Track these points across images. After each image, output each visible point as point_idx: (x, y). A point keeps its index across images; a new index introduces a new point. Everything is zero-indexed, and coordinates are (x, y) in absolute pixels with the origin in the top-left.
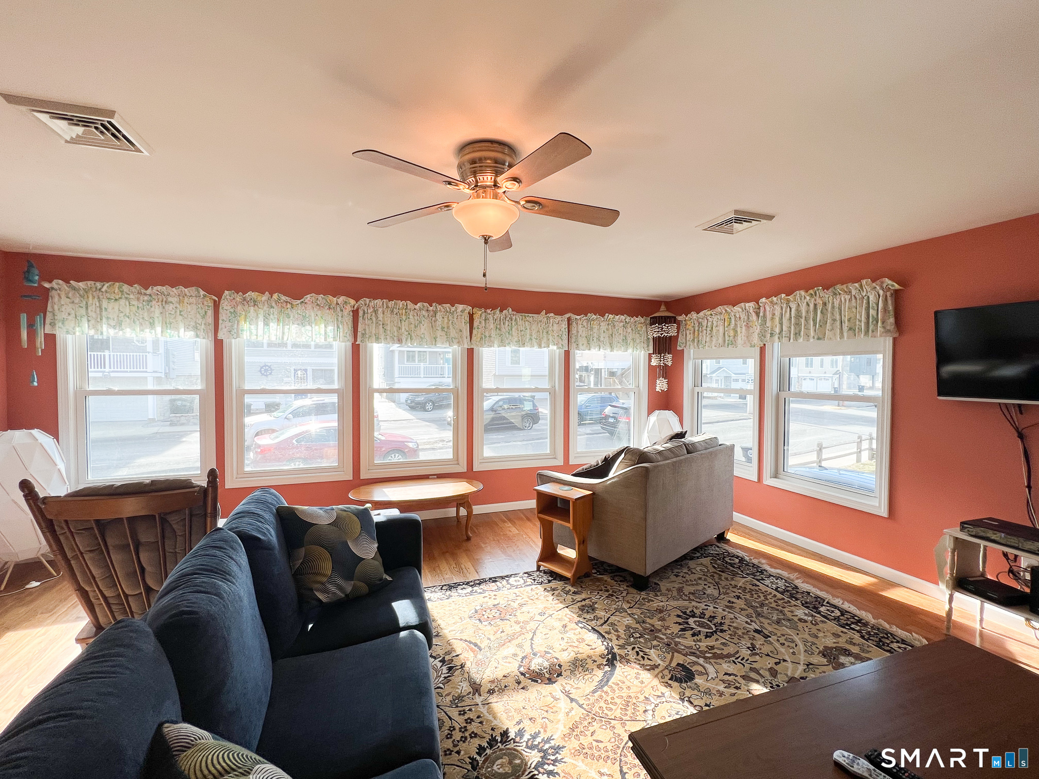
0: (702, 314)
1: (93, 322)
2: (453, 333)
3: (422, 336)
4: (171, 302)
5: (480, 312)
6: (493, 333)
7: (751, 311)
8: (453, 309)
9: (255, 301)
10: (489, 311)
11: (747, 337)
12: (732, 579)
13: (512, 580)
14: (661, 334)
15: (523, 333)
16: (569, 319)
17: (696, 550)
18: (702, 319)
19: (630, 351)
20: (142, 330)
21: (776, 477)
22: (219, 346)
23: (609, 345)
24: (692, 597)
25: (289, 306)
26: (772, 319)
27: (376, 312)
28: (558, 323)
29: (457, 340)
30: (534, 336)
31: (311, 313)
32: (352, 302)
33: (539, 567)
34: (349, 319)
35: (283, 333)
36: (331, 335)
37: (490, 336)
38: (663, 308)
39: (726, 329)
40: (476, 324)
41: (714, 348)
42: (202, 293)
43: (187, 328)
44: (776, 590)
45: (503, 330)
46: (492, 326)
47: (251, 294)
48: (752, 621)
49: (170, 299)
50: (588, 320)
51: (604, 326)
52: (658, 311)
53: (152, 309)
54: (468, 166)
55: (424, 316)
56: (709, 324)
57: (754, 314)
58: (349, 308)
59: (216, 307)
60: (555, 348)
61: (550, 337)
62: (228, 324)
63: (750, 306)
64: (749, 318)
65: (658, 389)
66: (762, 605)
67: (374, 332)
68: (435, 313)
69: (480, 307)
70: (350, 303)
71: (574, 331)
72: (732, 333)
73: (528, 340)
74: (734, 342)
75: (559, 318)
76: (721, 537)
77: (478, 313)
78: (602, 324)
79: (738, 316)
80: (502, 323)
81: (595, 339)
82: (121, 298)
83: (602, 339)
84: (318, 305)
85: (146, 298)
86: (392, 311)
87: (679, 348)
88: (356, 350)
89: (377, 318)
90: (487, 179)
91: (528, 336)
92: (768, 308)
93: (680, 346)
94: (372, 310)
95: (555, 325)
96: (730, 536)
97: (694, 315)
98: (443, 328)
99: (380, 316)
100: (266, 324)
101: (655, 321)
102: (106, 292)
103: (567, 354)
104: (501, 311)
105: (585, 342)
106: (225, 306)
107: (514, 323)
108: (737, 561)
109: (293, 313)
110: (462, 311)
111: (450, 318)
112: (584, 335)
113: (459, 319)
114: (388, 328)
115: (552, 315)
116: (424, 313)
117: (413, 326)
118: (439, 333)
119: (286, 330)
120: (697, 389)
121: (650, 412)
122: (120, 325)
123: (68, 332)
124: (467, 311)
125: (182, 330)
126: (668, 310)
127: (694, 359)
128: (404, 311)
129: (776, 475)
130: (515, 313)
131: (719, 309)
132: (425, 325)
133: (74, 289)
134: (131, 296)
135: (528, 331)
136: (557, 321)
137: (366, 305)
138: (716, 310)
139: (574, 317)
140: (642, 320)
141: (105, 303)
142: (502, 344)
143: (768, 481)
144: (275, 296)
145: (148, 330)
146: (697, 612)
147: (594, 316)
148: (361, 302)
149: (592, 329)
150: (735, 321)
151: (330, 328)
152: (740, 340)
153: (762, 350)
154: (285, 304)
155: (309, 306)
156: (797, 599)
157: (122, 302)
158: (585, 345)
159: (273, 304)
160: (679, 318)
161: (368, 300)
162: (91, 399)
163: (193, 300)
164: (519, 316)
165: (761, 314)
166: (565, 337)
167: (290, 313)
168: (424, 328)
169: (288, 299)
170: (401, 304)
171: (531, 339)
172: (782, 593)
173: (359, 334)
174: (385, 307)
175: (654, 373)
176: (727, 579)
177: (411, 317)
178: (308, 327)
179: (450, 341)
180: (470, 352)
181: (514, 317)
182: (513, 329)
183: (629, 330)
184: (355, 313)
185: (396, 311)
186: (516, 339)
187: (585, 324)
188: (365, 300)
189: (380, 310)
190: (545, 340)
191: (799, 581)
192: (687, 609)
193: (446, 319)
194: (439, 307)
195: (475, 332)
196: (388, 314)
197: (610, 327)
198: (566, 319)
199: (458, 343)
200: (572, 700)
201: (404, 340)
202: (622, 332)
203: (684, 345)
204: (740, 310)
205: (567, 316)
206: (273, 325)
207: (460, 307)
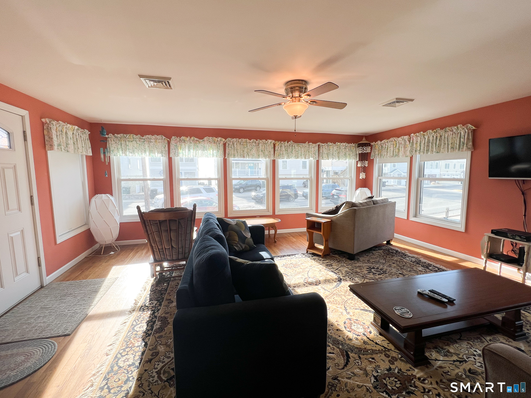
0: (383, 142)
1: (124, 151)
2: (267, 153)
3: (253, 154)
4: (152, 142)
5: (278, 143)
6: (284, 152)
7: (407, 140)
8: (267, 142)
9: (184, 141)
10: (282, 142)
11: (404, 152)
12: (392, 257)
13: (296, 256)
14: (363, 152)
15: (297, 152)
16: (319, 145)
17: (376, 247)
18: (383, 144)
19: (347, 160)
20: (142, 154)
21: (415, 217)
22: (170, 159)
23: (337, 157)
24: (373, 263)
25: (198, 142)
26: (416, 143)
27: (233, 144)
28: (313, 147)
29: (268, 156)
30: (303, 153)
31: (207, 145)
32: (224, 140)
33: (307, 252)
34: (222, 148)
36: (215, 154)
37: (283, 154)
38: (364, 139)
39: (394, 149)
40: (276, 148)
41: (388, 158)
42: (164, 137)
43: (158, 153)
44: (411, 261)
45: (289, 151)
46: (284, 149)
47: (183, 138)
48: (398, 271)
49: (152, 140)
50: (328, 146)
51: (335, 148)
52: (361, 140)
53: (145, 145)
54: (289, 90)
56: (386, 146)
58: (222, 143)
59: (169, 143)
60: (312, 159)
61: (310, 154)
62: (174, 151)
63: (406, 137)
64: (405, 143)
65: (361, 178)
66: (404, 266)
67: (233, 153)
68: (259, 144)
69: (278, 140)
70: (222, 140)
71: (321, 151)
72: (397, 151)
74: (398, 155)
75: (314, 145)
76: (388, 243)
78: (334, 147)
79: (400, 142)
80: (288, 148)
81: (331, 154)
83: (334, 154)
84: (209, 141)
85: (143, 140)
86: (240, 144)
87: (371, 158)
88: (225, 161)
89: (234, 147)
90: (297, 94)
91: (300, 154)
92: (414, 138)
93: (372, 157)
94: (232, 143)
95: (312, 148)
96: (392, 243)
97: (379, 142)
98: (262, 151)
99: (235, 146)
100: (189, 150)
101: (360, 145)
102: (128, 138)
103: (318, 162)
104: (288, 142)
105: (326, 156)
106: (173, 143)
107: (293, 147)
108: (395, 251)
109: (199, 145)
110: (271, 143)
111: (265, 146)
112: (326, 152)
113: (269, 147)
114: (239, 151)
115: (311, 143)
116: (254, 144)
117: (249, 150)
118: (260, 153)
119: (197, 153)
120: (380, 178)
121: (357, 189)
122: (134, 152)
123: (115, 155)
124: (272, 143)
125: (156, 154)
126: (366, 140)
127: (378, 163)
128: (245, 143)
130: (294, 143)
131: (391, 139)
132: (255, 149)
133: (116, 137)
134: (137, 140)
135: (300, 151)
136: (313, 146)
137: (229, 141)
139: (321, 144)
140: (354, 145)
141: (127, 143)
142: (288, 157)
143: (412, 219)
144: (192, 138)
145: (144, 154)
146: (376, 267)
147: (331, 144)
148: (227, 140)
149: (329, 150)
150: (399, 145)
151: (215, 151)
152: (401, 153)
153: (411, 158)
154: (196, 141)
155: (206, 142)
156: (419, 264)
157: (134, 142)
159: (192, 142)
160: (372, 144)
161: (230, 139)
162: (123, 182)
163: (160, 141)
164: (296, 145)
165: (411, 141)
166: (317, 154)
168: (254, 151)
169: (198, 139)
170: (244, 140)
172: (413, 262)
173: (227, 154)
174: (237, 142)
175: (358, 170)
176: (389, 257)
177: (248, 146)
178: (206, 151)
179: (265, 156)
180: (274, 161)
181: (294, 145)
182: (293, 151)
183: (347, 150)
184: (225, 145)
185: (242, 143)
186: (294, 155)
187: (326, 147)
189: (235, 143)
190: (307, 155)
191: (422, 258)
192: (371, 266)
193: (263, 146)
194: (260, 141)
195: (276, 152)
196: (238, 145)
197: (338, 148)
200: (325, 290)
201: (245, 156)
202: (344, 151)
203: (374, 156)
204: (402, 140)
206: (192, 151)
207: (270, 141)
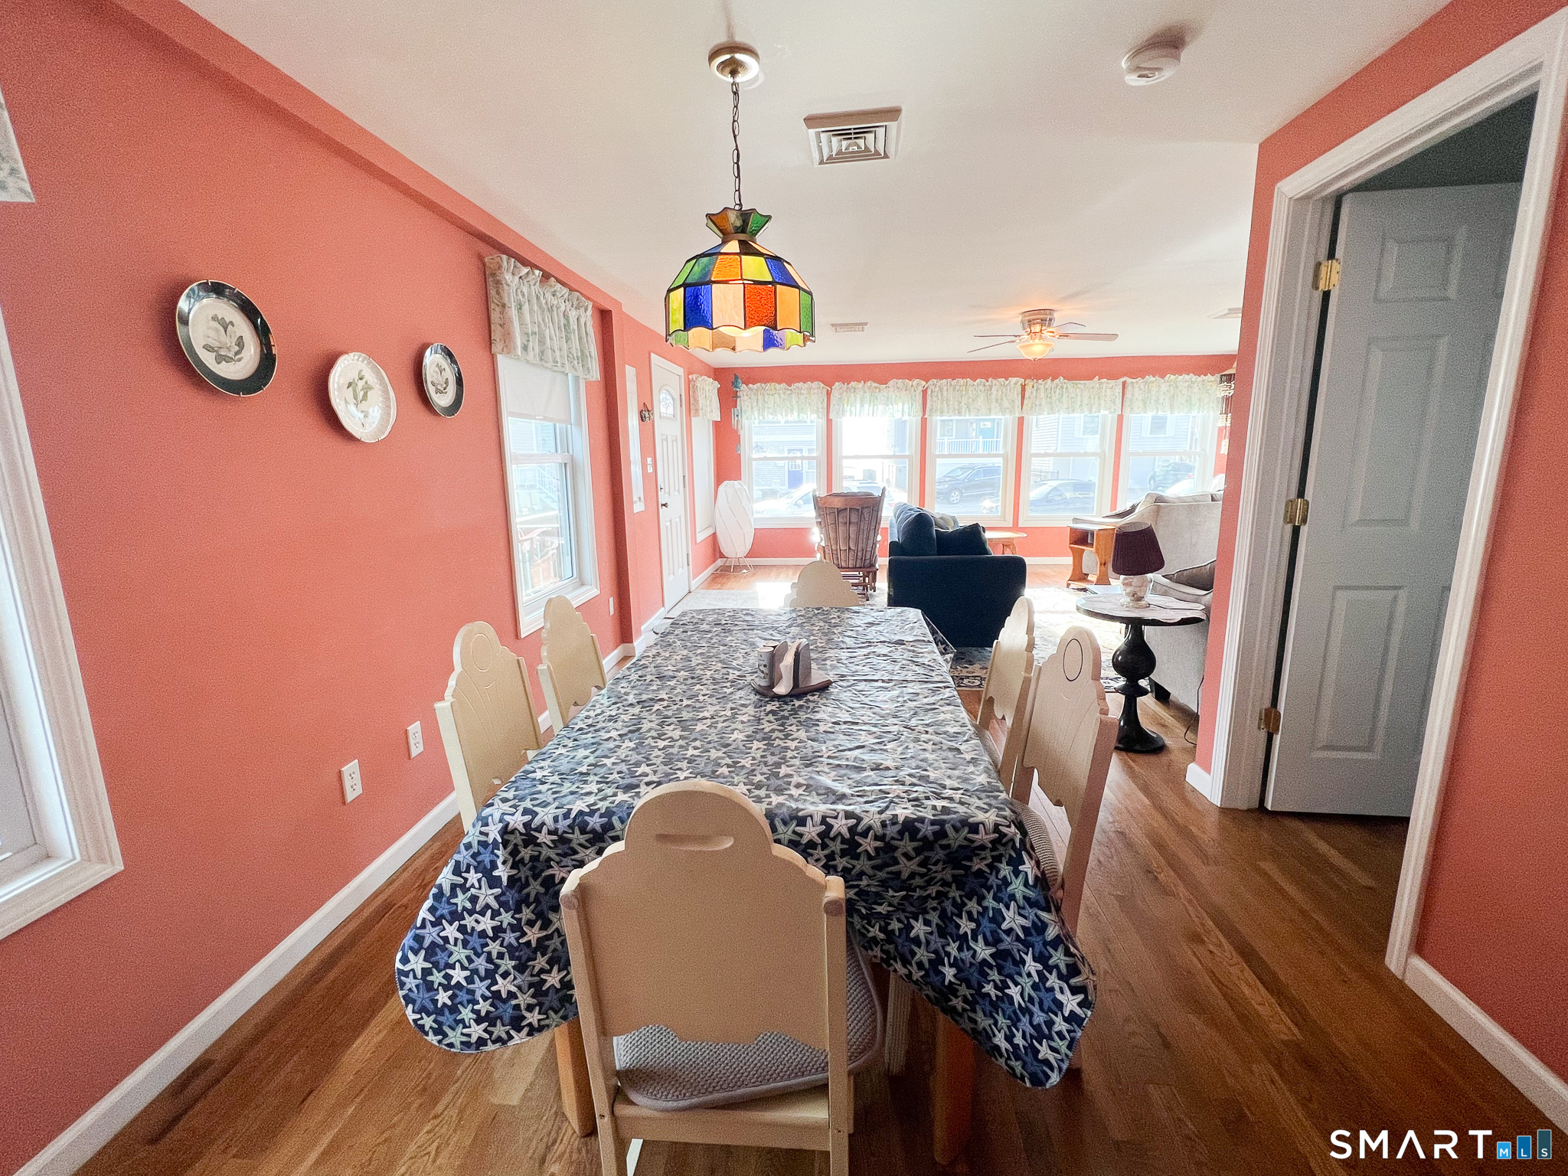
1: (760, 411)
2: (1006, 404)
3: (979, 406)
4: (803, 394)
5: (1032, 383)
6: (1044, 402)
8: (1007, 382)
9: (855, 389)
10: (1040, 381)
15: (1073, 400)
16: (1124, 384)
20: (787, 415)
22: (829, 422)
23: (1169, 405)
25: (878, 390)
27: (941, 390)
28: (1110, 388)
29: (1009, 410)
30: (1085, 401)
31: (893, 394)
33: (1068, 585)
34: (919, 398)
36: (906, 411)
37: (1040, 405)
40: (1027, 395)
42: (822, 385)
43: (812, 411)
46: (1042, 395)
49: (802, 391)
50: (1146, 383)
52: (1230, 367)
53: (793, 399)
54: (1027, 324)
55: (981, 391)
58: (920, 389)
59: (829, 394)
62: (837, 407)
67: (939, 407)
68: (991, 387)
69: (1032, 378)
70: (921, 384)
71: (1128, 395)
73: (1078, 406)
75: (1112, 382)
77: (1029, 382)
78: (1163, 385)
80: (1052, 392)
81: (1153, 401)
82: (775, 393)
84: (898, 388)
85: (789, 392)
86: (954, 389)
88: (924, 421)
89: (942, 395)
91: (1079, 403)
94: (937, 389)
95: (1108, 390)
98: (997, 400)
99: (945, 393)
100: (862, 406)
102: (767, 390)
103: (1121, 418)
105: (1142, 405)
106: (835, 394)
109: (880, 396)
110: (1015, 384)
111: (1004, 390)
112: (1140, 398)
113: (1012, 391)
114: (951, 403)
117: (971, 400)
118: (994, 404)
122: (775, 411)
124: (1020, 383)
125: (809, 413)
128: (964, 387)
132: (982, 399)
133: (750, 389)
134: (781, 392)
135: (1079, 398)
136: (1110, 386)
137: (933, 384)
139: (1129, 380)
140: (1211, 378)
141: (766, 397)
142: (1052, 411)
144: (869, 383)
145: (790, 414)
149: (1149, 391)
151: (906, 406)
154: (875, 389)
155: (891, 389)
157: (776, 396)
158: (1140, 408)
159: (867, 390)
161: (936, 380)
163: (816, 391)
164: (1070, 384)
166: (1119, 402)
167: (878, 396)
168: (981, 401)
169: (877, 385)
170: (962, 381)
171: (1081, 405)
173: (927, 410)
174: (949, 385)
177: (970, 392)
178: (891, 406)
179: (1003, 411)
180: (1021, 420)
181: (1065, 386)
182: (1064, 397)
183: (1196, 390)
185: (957, 388)
186: (1066, 406)
187: (1142, 387)
188: (933, 381)
189: (945, 388)
190: (1096, 405)
195: (1026, 402)
196: (951, 391)
197: (1172, 388)
198: (1121, 384)
199: (1010, 412)
202: (1186, 393)
205: (1123, 379)
206: (866, 406)
207: (1013, 380)
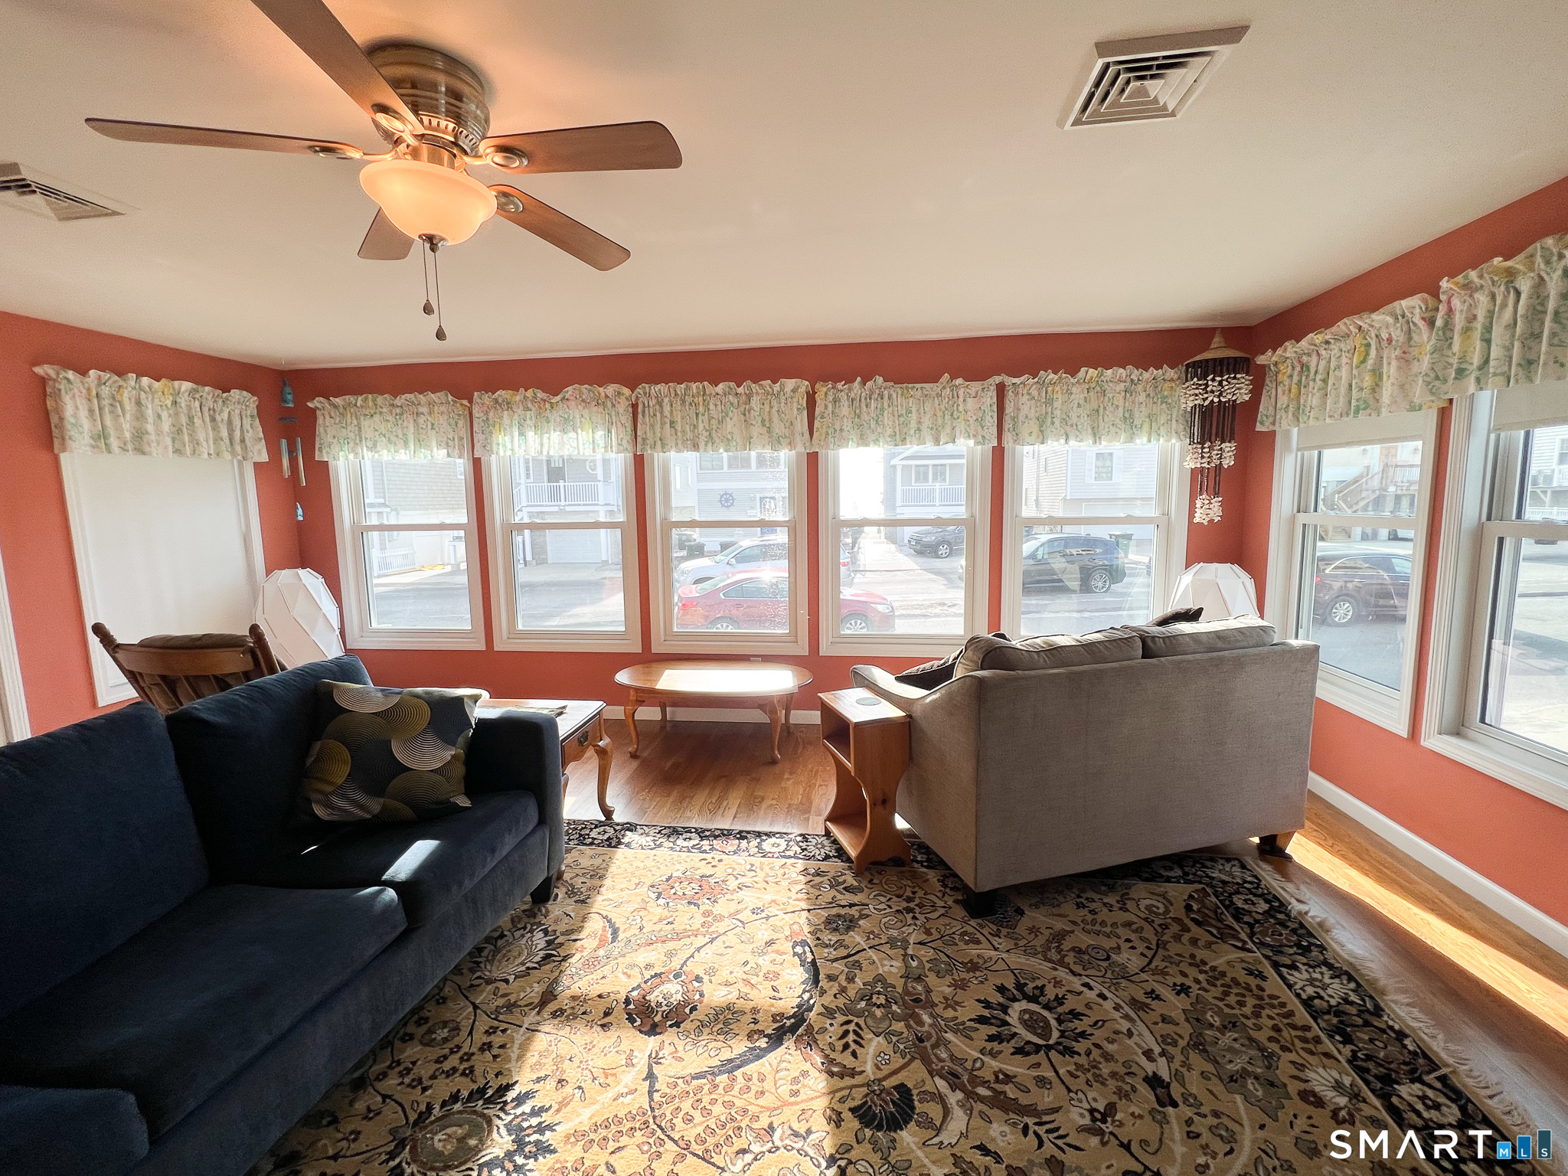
0: (1304, 343)
1: (351, 444)
3: (729, 437)
4: (423, 414)
5: (825, 389)
7: (1417, 319)
9: (508, 403)
10: (840, 386)
11: (1402, 386)
12: (1209, 945)
14: (1204, 400)
15: (902, 419)
17: (1178, 859)
18: (1309, 355)
19: (1143, 440)
20: (396, 451)
21: (1458, 734)
23: (1090, 431)
24: (1070, 959)
25: (548, 405)
26: (1467, 330)
27: (660, 404)
29: (788, 440)
30: (926, 423)
31: (575, 412)
32: (626, 391)
33: (826, 830)
35: (542, 445)
36: (601, 443)
37: (842, 430)
38: (1217, 341)
39: (1355, 372)
40: (818, 410)
41: (1328, 420)
42: (454, 398)
43: (439, 445)
44: (1307, 1003)
45: (865, 416)
46: (846, 410)
47: (502, 394)
48: (1163, 1054)
49: (421, 409)
50: (1041, 385)
51: (1078, 394)
52: (1207, 348)
53: (405, 423)
55: (732, 404)
56: (1323, 363)
57: (1421, 324)
58: (624, 401)
59: (468, 414)
61: (960, 424)
62: (485, 436)
63: (1413, 305)
64: (1410, 339)
65: (1196, 520)
66: (1231, 1024)
67: (659, 436)
68: (749, 397)
69: (825, 380)
70: (623, 394)
72: (1368, 381)
73: (912, 432)
74: (1371, 402)
76: (1272, 849)
77: (822, 389)
78: (1074, 390)
79: (1385, 336)
80: (863, 405)
81: (1057, 421)
82: (375, 413)
83: (1074, 420)
84: (583, 401)
85: (398, 410)
86: (683, 401)
87: (1259, 428)
88: (639, 463)
89: (662, 412)
91: (913, 425)
92: (1456, 303)
93: (1262, 423)
94: (654, 402)
95: (969, 400)
97: (1290, 349)
98: (762, 421)
99: (667, 409)
101: (1204, 370)
102: (362, 406)
103: (998, 453)
104: (863, 383)
105: (1035, 429)
107: (885, 401)
108: (1263, 906)
109: (555, 416)
111: (774, 403)
112: (1032, 414)
113: (789, 404)
114: (679, 428)
115: (961, 380)
116: (732, 398)
117: (714, 422)
118: (757, 430)
119: (545, 440)
120: (1302, 518)
121: (1188, 564)
122: (375, 445)
123: (336, 458)
124: (803, 390)
125: (435, 448)
126: (1229, 344)
127: (1298, 450)
129: (1458, 728)
130: (889, 384)
131: (1342, 326)
132: (735, 416)
134: (384, 410)
135: (914, 416)
136: (973, 391)
137: (645, 394)
138: (1334, 329)
141: (361, 421)
142: (863, 441)
143: (1434, 741)
144: (531, 393)
145: (403, 451)
146: (1051, 993)
147: (1052, 376)
149: (1049, 402)
150: (1379, 349)
151: (600, 433)
152: (1387, 392)
153: (1444, 416)
156: (1347, 1040)
157: (377, 418)
158: (1034, 435)
160: (1261, 360)
161: (647, 386)
163: (443, 408)
164: (896, 391)
165: (1439, 323)
166: (991, 420)
167: (550, 415)
168: (732, 424)
169: (546, 396)
170: (695, 387)
171: (919, 429)
172: (1315, 1015)
173: (642, 440)
174: (673, 395)
175: (1205, 481)
176: (1194, 942)
177: (712, 407)
179: (776, 442)
180: (813, 459)
181: (887, 392)
182: (885, 413)
183: (1142, 397)
184: (633, 409)
185: (688, 399)
188: (644, 388)
189: (666, 400)
190: (948, 430)
192: (1034, 979)
193: (766, 406)
194: (755, 387)
195: (817, 424)
196: (678, 404)
197: (1091, 394)
198: (994, 388)
199: (790, 444)
200: (651, 1076)
202: (1121, 403)
203: (1271, 419)
204: (1390, 320)
205: (997, 379)
206: (531, 434)
